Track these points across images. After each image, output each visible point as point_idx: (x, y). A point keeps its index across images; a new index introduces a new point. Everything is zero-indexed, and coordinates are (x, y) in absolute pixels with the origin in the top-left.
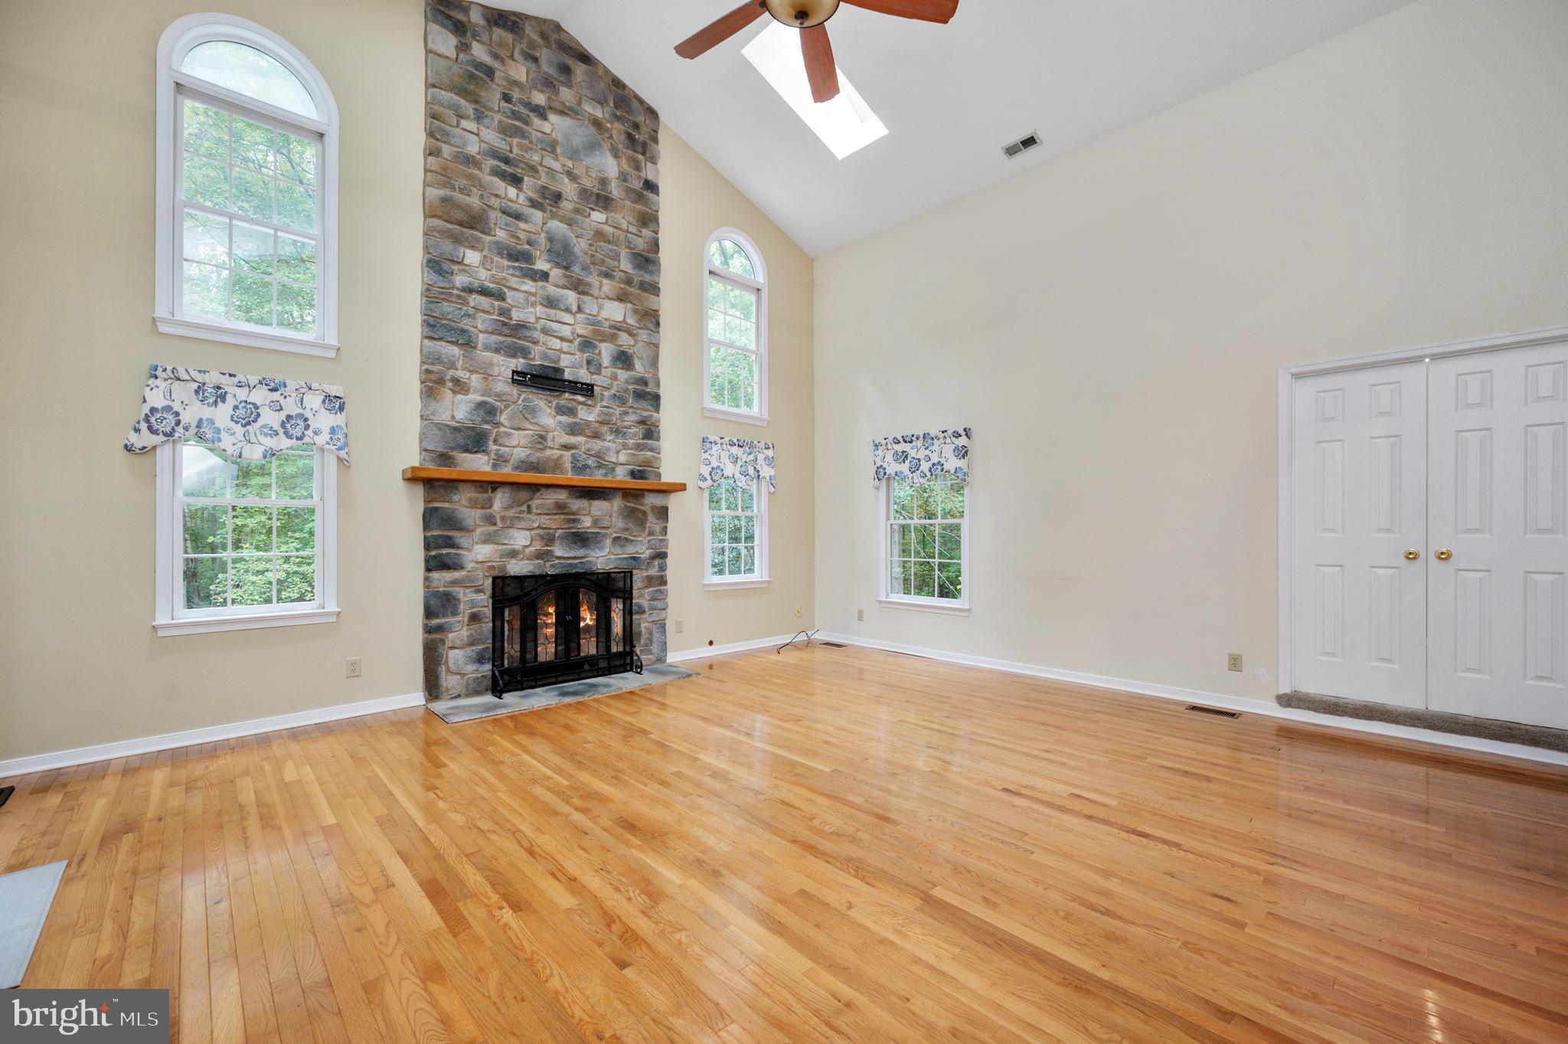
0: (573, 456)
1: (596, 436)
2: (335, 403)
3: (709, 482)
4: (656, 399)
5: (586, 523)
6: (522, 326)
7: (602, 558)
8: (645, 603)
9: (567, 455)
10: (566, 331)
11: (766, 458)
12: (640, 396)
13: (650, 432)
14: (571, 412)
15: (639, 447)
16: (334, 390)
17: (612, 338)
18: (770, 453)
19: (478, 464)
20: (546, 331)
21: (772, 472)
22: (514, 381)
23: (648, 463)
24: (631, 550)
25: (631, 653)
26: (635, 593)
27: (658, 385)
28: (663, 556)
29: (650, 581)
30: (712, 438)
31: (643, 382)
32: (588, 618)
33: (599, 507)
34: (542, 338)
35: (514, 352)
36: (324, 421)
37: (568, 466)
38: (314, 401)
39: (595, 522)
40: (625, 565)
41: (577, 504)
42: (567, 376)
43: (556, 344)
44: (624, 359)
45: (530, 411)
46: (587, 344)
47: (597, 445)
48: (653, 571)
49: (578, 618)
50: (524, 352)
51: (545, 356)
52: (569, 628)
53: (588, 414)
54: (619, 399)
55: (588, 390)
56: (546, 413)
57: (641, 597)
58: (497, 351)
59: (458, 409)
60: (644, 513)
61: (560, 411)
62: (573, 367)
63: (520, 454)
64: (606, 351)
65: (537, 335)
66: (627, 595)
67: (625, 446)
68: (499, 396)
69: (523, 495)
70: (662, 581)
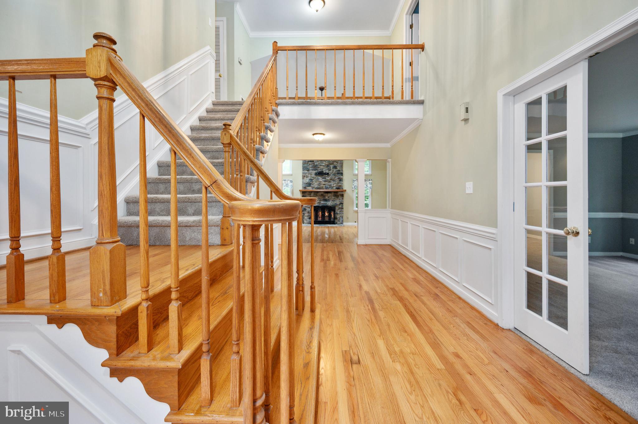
0: (325, 186)
1: (330, 182)
2: (291, 181)
3: (354, 189)
4: (342, 174)
5: (327, 197)
6: (317, 165)
7: (330, 203)
8: (338, 212)
9: (324, 186)
10: (324, 164)
11: (370, 183)
12: (338, 173)
13: (341, 180)
14: (325, 178)
15: (338, 183)
16: (291, 180)
17: (333, 164)
18: (371, 181)
19: (309, 189)
20: (320, 165)
21: (371, 186)
22: (315, 175)
23: (340, 186)
24: (335, 202)
25: (334, 222)
26: (336, 210)
27: (342, 171)
28: (342, 204)
29: (339, 208)
30: (354, 180)
31: (339, 171)
32: (327, 214)
33: (329, 195)
34: (320, 167)
35: (315, 170)
36: (290, 184)
37: (324, 188)
38: (289, 182)
39: (328, 197)
40: (334, 205)
41: (325, 194)
42: (324, 172)
43: (322, 167)
44: (335, 167)
45: (318, 179)
46: (328, 166)
47: (330, 183)
48: (340, 207)
49: (325, 214)
50: (317, 169)
51: (320, 170)
52: (323, 215)
53: (328, 178)
54: (334, 175)
55: (328, 174)
56: (320, 179)
57: (338, 211)
58: (313, 170)
59: (307, 180)
60: (338, 196)
61: (323, 178)
62: (325, 170)
63: (316, 186)
64: (332, 166)
65: (319, 166)
66: (334, 211)
67: (335, 183)
68: (313, 177)
69: (316, 193)
70: (342, 208)
